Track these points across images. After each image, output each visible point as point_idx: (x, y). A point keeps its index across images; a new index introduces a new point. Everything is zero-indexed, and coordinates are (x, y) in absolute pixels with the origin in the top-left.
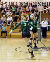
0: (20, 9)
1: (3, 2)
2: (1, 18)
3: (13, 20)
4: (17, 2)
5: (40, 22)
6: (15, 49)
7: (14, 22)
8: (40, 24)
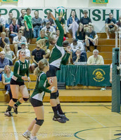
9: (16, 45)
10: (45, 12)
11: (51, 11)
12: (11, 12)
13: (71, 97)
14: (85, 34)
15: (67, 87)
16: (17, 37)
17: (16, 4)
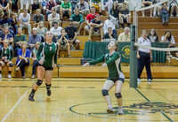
0: (82, 5)
3: (64, 34)
5: (134, 40)
6: (70, 109)
7: (66, 40)
8: (136, 44)
9: (51, 23)
13: (99, 73)
14: (119, 12)
16: (51, 15)
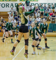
1: (32, 4)
2: (30, 19)
4: (45, 4)
10: (48, 4)
11: (50, 4)
12: (35, 4)
15: (53, 31)
17: (38, 2)
